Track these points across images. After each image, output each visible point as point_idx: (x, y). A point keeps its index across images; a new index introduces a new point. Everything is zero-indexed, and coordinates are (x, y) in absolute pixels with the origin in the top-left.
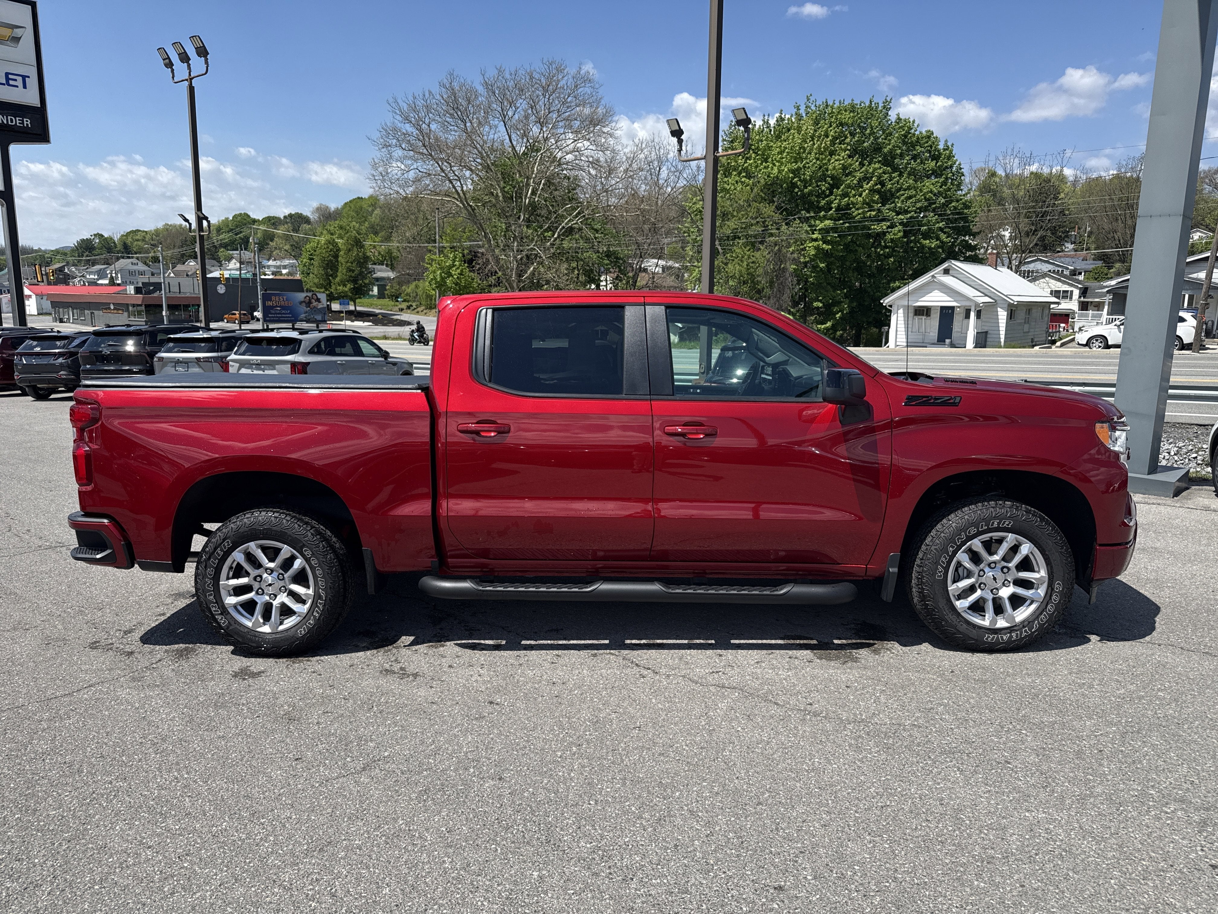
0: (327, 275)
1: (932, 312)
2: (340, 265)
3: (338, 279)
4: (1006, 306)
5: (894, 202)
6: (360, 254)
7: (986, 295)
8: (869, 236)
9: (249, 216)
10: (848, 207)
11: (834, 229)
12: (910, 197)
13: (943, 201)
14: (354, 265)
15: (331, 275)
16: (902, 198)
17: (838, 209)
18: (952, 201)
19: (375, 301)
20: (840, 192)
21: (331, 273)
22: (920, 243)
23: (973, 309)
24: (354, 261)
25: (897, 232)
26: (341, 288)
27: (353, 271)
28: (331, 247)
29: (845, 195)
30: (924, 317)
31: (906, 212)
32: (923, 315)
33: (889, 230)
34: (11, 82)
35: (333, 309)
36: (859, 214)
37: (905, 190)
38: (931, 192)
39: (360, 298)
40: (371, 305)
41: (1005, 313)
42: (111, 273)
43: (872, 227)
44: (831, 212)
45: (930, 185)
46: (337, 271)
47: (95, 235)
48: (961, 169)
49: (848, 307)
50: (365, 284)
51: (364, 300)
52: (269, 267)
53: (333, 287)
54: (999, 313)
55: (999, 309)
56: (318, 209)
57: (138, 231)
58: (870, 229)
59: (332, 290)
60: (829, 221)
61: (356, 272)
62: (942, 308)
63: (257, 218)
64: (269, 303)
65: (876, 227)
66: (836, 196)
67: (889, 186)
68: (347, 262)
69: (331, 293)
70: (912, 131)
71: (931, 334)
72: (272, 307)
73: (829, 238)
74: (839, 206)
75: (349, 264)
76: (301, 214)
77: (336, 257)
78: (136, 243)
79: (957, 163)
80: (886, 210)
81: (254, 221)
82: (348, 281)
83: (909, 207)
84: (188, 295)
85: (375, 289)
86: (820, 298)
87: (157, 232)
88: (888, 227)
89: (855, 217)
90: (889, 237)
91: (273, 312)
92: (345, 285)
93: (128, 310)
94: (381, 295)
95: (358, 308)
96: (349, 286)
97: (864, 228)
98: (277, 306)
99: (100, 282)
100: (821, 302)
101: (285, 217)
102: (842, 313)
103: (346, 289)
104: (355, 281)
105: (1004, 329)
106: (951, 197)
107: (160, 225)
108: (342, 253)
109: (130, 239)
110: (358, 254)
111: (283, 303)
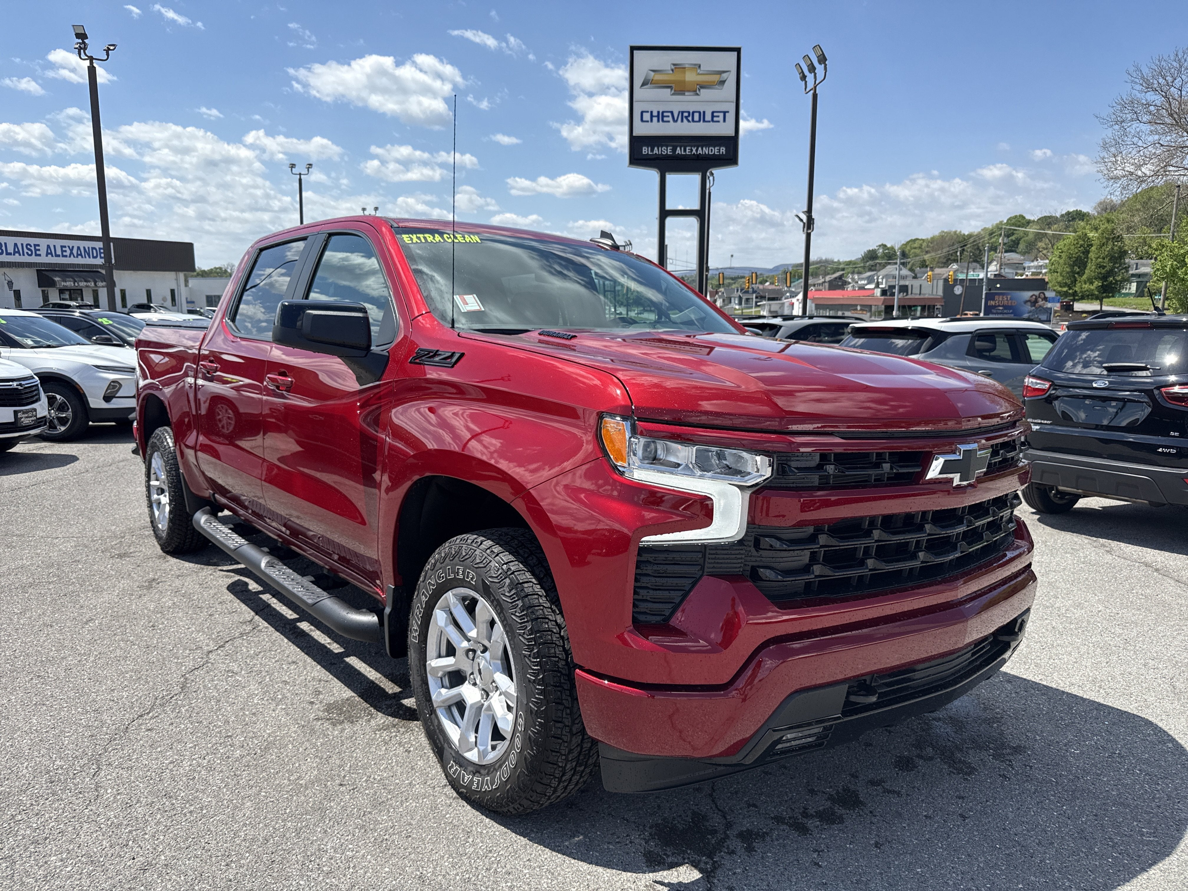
0: (1073, 272)
2: (1089, 261)
3: (1085, 277)
6: (1116, 248)
9: (1024, 218)
14: (1107, 260)
15: (1078, 273)
19: (1132, 300)
21: (1078, 270)
24: (1107, 256)
26: (1086, 286)
27: (1104, 267)
28: (1081, 242)
34: (715, 119)
35: (1075, 309)
39: (1108, 297)
40: (1124, 305)
42: (878, 279)
46: (1085, 268)
47: (880, 246)
50: (1116, 281)
51: (1117, 299)
52: (1029, 268)
53: (1078, 285)
56: (1101, 203)
57: (917, 239)
59: (1077, 289)
61: (1108, 268)
63: (1032, 218)
64: (992, 303)
68: (1097, 258)
69: (1076, 291)
72: (994, 307)
75: (1100, 260)
76: (1081, 211)
77: (1087, 252)
78: (913, 251)
81: (1029, 222)
82: (1096, 279)
84: (926, 296)
85: (1134, 286)
87: (933, 240)
91: (994, 311)
92: (1092, 283)
93: (870, 311)
94: (1140, 294)
95: (1105, 308)
96: (1097, 283)
98: (999, 306)
99: (867, 287)
101: (1062, 216)
103: (1092, 287)
104: (1104, 278)
107: (936, 233)
108: (1093, 248)
109: (908, 248)
110: (1112, 249)
111: (1006, 303)
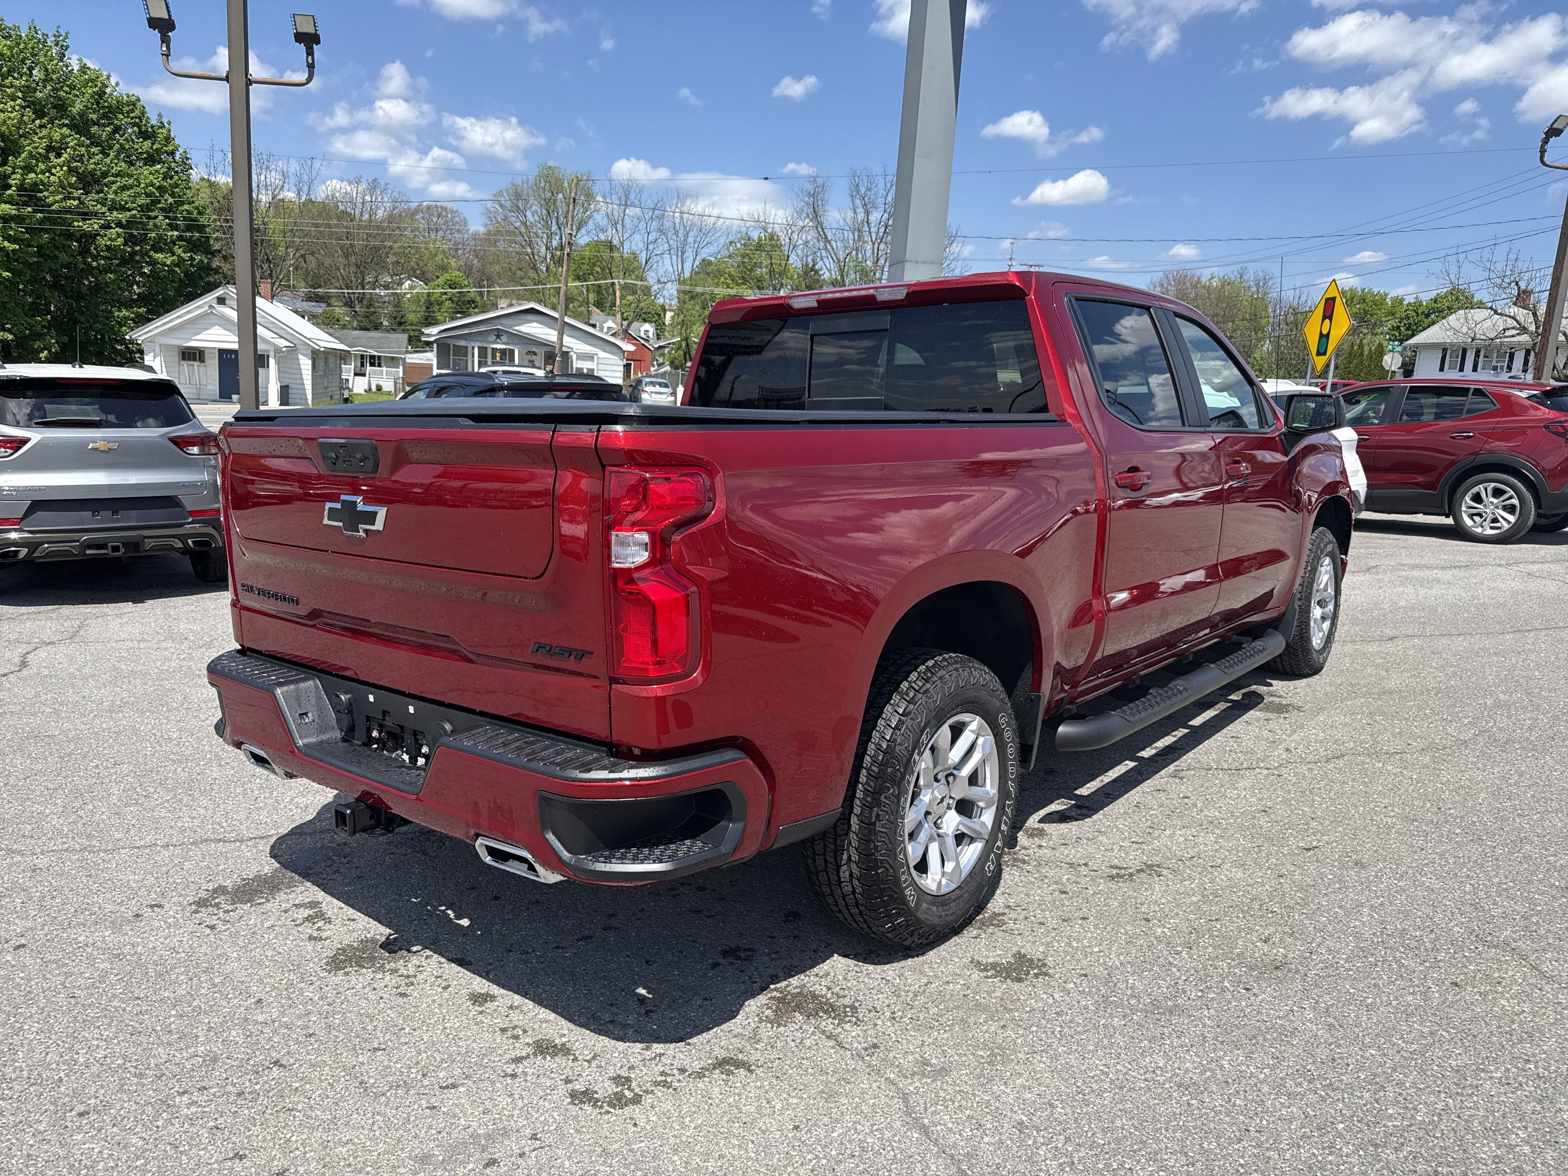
1: (207, 356)
4: (309, 352)
5: (102, 191)
7: (281, 337)
8: (70, 236)
10: (35, 186)
11: (19, 219)
12: (124, 188)
13: (171, 200)
16: (114, 187)
17: (21, 188)
18: (182, 203)
20: (20, 161)
22: (150, 257)
23: (272, 354)
25: (114, 237)
29: (28, 169)
30: (196, 364)
31: (123, 208)
32: (195, 360)
33: (102, 232)
36: (56, 202)
37: (116, 175)
38: (152, 185)
41: (310, 362)
43: (76, 224)
44: (9, 192)
45: (149, 175)
48: (187, 159)
49: (57, 342)
54: (301, 362)
55: (300, 356)
58: (70, 225)
60: (8, 206)
62: (221, 351)
65: (81, 224)
66: (14, 168)
67: (92, 166)
70: (108, 90)
71: (209, 387)
73: (11, 233)
74: (22, 185)
79: (181, 150)
80: (91, 200)
83: (126, 203)
86: (8, 326)
88: (103, 227)
89: (50, 205)
90: (102, 242)
97: (64, 222)
100: (11, 333)
102: (50, 351)
105: (310, 382)
106: (180, 196)
